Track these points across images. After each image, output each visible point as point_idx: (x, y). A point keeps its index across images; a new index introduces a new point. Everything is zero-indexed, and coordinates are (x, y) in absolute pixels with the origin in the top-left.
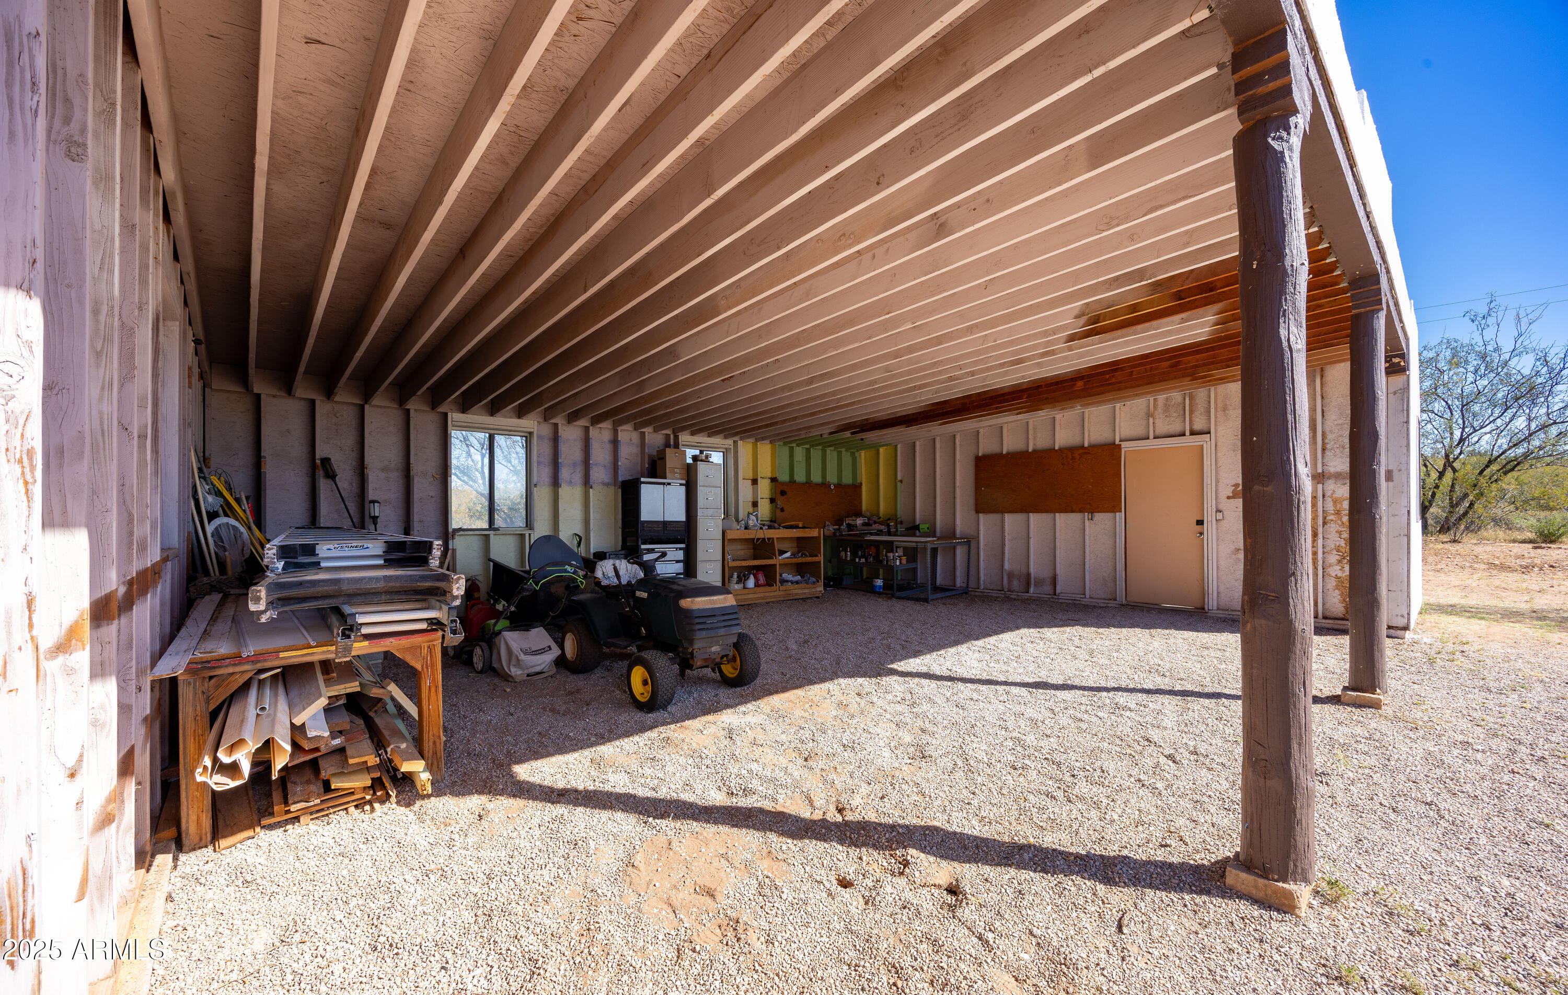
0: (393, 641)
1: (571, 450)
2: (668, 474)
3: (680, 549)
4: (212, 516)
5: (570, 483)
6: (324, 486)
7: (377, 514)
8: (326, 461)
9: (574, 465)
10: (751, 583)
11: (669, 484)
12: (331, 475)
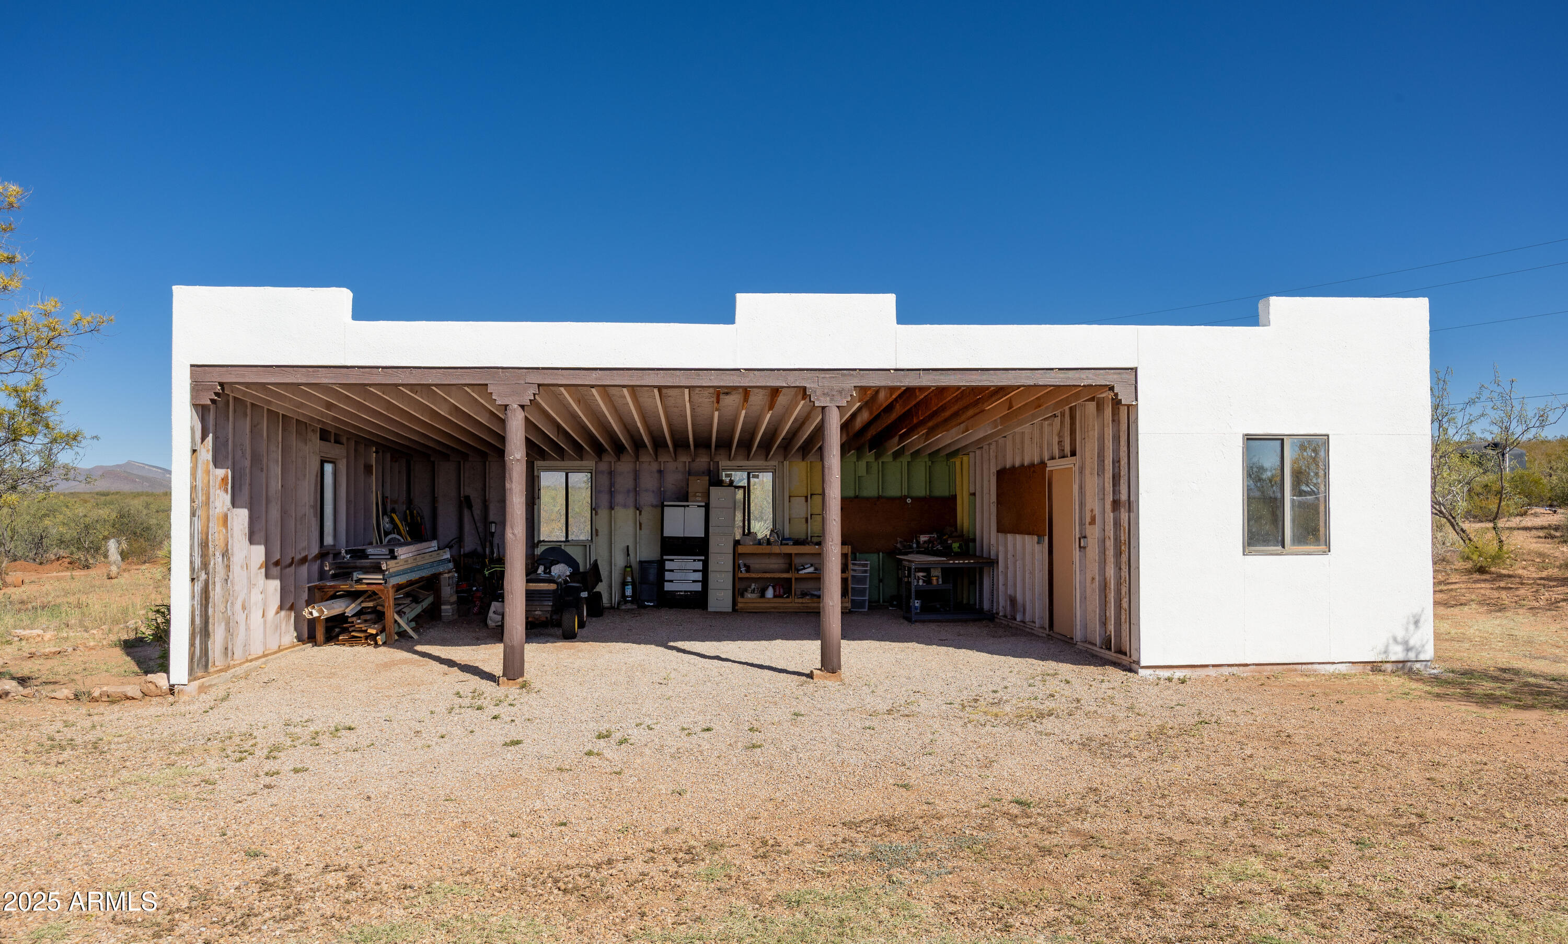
0: (374, 586)
1: (624, 482)
2: (690, 499)
3: (699, 560)
4: (386, 534)
5: (625, 506)
6: (466, 513)
7: (493, 531)
8: (467, 498)
9: (628, 491)
10: (770, 593)
11: (688, 506)
12: (470, 507)
